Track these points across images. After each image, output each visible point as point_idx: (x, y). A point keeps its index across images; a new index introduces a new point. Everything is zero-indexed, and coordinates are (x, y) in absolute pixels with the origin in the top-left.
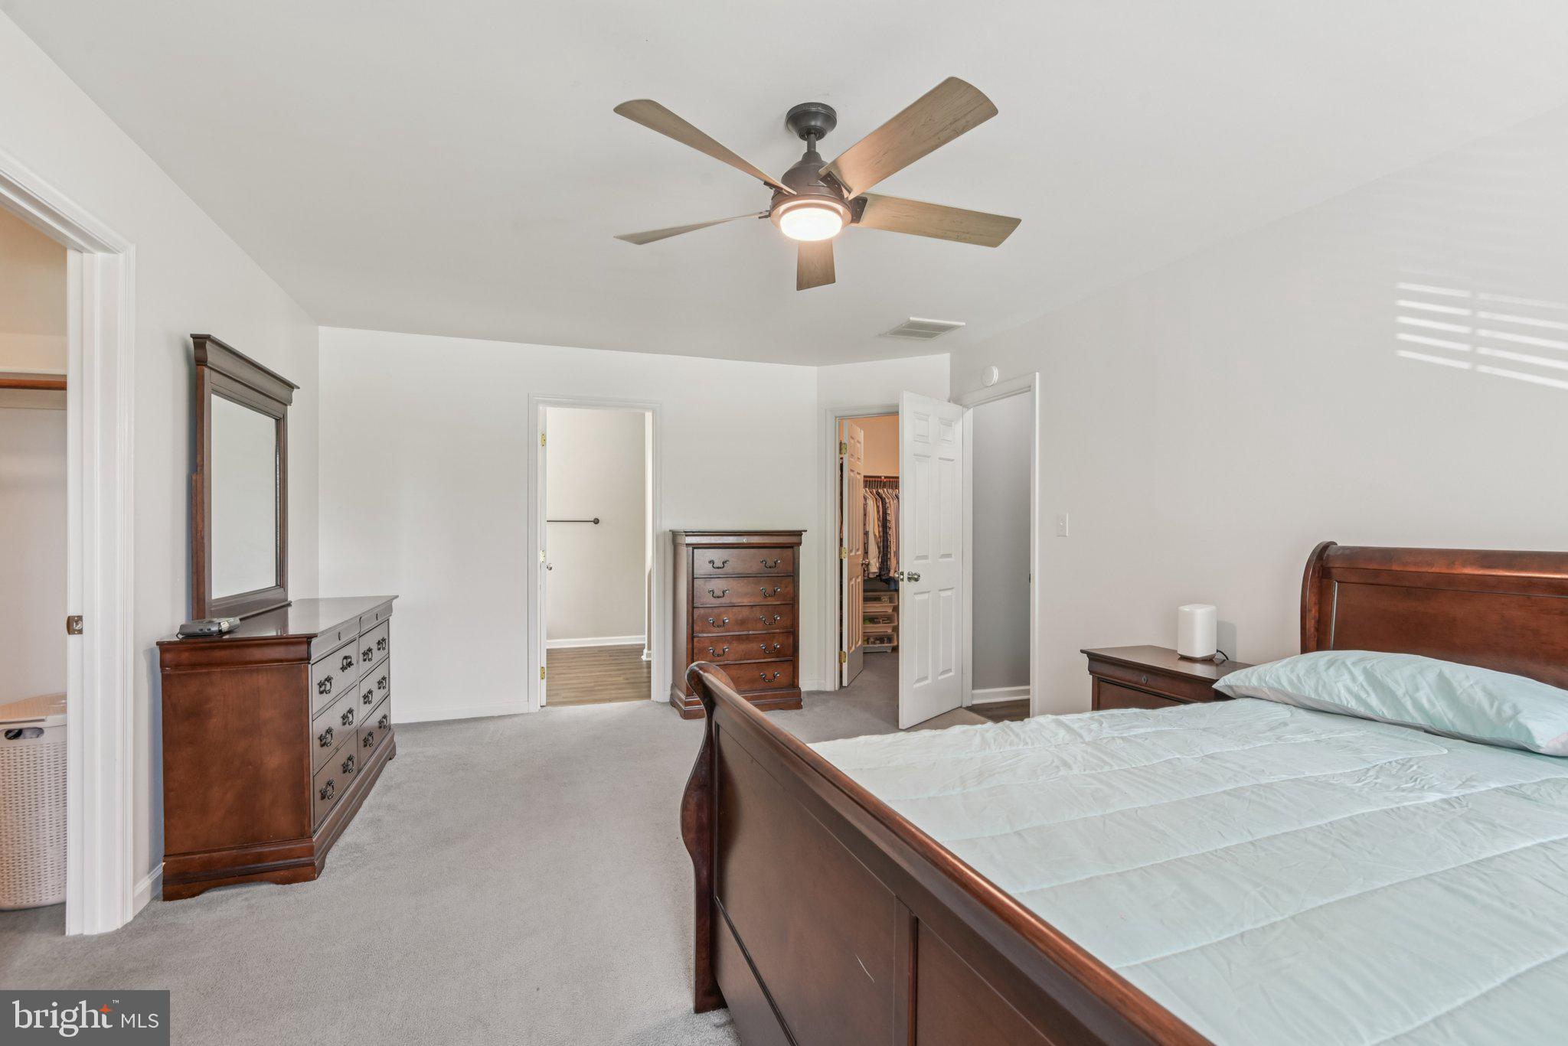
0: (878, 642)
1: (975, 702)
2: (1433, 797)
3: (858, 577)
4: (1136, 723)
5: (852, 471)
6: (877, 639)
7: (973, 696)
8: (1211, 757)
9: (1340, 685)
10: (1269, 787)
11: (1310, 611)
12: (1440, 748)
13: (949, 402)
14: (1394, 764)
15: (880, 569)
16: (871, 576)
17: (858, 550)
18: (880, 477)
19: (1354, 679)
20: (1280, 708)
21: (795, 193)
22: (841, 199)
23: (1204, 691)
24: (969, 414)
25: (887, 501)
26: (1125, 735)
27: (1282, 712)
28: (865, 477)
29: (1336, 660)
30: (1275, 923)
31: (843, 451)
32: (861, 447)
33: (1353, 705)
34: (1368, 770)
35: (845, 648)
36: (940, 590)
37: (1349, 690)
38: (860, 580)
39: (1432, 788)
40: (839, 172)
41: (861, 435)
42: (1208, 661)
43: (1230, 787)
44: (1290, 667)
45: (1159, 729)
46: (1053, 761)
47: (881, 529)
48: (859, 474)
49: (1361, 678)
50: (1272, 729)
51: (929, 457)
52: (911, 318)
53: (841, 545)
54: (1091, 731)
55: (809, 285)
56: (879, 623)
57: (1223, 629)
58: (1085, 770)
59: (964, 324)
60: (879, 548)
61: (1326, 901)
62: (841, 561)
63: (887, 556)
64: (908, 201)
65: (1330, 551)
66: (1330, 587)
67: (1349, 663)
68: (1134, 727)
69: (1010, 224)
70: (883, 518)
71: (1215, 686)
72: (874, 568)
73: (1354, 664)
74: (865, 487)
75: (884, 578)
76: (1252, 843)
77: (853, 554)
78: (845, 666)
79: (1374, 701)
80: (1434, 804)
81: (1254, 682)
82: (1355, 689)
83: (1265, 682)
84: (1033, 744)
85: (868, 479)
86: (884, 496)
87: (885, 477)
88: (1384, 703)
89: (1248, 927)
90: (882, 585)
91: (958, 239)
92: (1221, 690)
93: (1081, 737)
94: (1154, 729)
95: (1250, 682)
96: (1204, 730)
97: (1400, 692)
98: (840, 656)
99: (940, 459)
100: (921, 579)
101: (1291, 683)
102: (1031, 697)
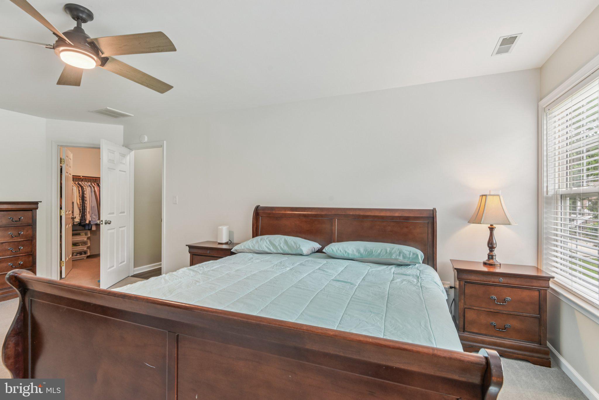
0: (79, 254)
1: (135, 273)
2: (288, 269)
3: (69, 224)
4: (214, 265)
5: (67, 172)
6: (78, 253)
7: (134, 271)
8: (238, 270)
9: (264, 245)
10: (254, 274)
11: (254, 225)
12: (285, 258)
13: (123, 146)
14: (279, 263)
15: (81, 220)
16: (75, 223)
17: (69, 211)
18: (80, 176)
19: (267, 243)
20: (249, 254)
21: (73, 45)
22: (97, 54)
23: (229, 253)
24: (133, 153)
25: (84, 188)
26: (212, 269)
27: (250, 255)
28: (73, 176)
29: (262, 239)
30: (268, 305)
31: (63, 163)
32: (71, 163)
33: (267, 250)
34: (274, 266)
35: (63, 259)
36: (120, 228)
37: (266, 246)
38: (70, 225)
39: (287, 267)
40: (98, 44)
41: (71, 156)
42: (226, 243)
43: (245, 277)
44: (251, 242)
45: (221, 265)
46: (193, 282)
47: (81, 201)
48: (70, 174)
49: (268, 243)
50: (250, 260)
51: (115, 169)
52: (108, 108)
53: (61, 208)
54: (201, 270)
55: (64, 84)
56: (79, 245)
57: (231, 234)
58: (204, 282)
59: (133, 115)
60: (80, 210)
61: (276, 297)
62: (61, 217)
63: (84, 213)
64: (128, 66)
65: (259, 208)
66: (259, 218)
67: (265, 239)
68: (214, 266)
69: (170, 87)
70: (82, 196)
71: (232, 251)
72: (77, 220)
73: (267, 239)
74: (73, 181)
75: (83, 224)
76: (256, 289)
77: (67, 213)
78: (63, 268)
79: (271, 248)
80: (288, 270)
81: (243, 247)
82: (267, 246)
83: (246, 247)
84: (183, 278)
85: (74, 177)
86: (82, 185)
87: (83, 176)
88: (273, 248)
89: (262, 308)
90: (81, 228)
91: (147, 86)
92: (233, 251)
93: (198, 272)
94: (219, 266)
95: (241, 247)
96: (233, 263)
97: (277, 245)
98: (60, 264)
99: (120, 171)
100: (112, 223)
101: (252, 246)
102: (162, 266)
